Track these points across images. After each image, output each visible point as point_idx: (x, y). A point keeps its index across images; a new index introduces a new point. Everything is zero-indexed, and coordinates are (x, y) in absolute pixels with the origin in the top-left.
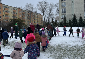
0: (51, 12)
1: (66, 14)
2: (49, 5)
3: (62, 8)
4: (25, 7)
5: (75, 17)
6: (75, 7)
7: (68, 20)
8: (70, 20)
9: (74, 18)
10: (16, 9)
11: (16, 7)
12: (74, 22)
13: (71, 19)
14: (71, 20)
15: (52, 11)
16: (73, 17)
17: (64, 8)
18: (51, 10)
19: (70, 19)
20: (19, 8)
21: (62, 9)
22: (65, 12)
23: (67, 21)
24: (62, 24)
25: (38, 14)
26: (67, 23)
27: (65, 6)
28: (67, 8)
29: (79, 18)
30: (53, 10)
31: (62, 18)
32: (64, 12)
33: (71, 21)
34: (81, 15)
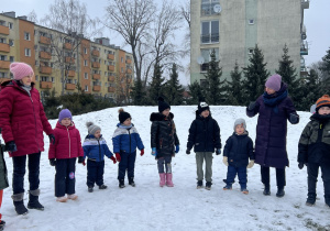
0: (166, 43)
1: (222, 46)
2: (158, 13)
3: (206, 19)
4: (48, 13)
5: (257, 59)
6: (260, 17)
7: (225, 76)
8: (236, 76)
9: (256, 67)
10: (7, 20)
11: (11, 15)
12: (255, 86)
13: (240, 70)
14: (243, 75)
15: (169, 39)
16: (252, 61)
17: (210, 19)
18: (164, 32)
19: (236, 68)
20: (23, 19)
21: (205, 25)
22: (216, 38)
23: (221, 79)
24: (199, 94)
25: (112, 47)
26: (224, 89)
27: (216, 10)
28: (224, 21)
29: (277, 66)
30: (175, 32)
31: (204, 67)
32: (210, 35)
33: (243, 78)
34: (286, 50)
